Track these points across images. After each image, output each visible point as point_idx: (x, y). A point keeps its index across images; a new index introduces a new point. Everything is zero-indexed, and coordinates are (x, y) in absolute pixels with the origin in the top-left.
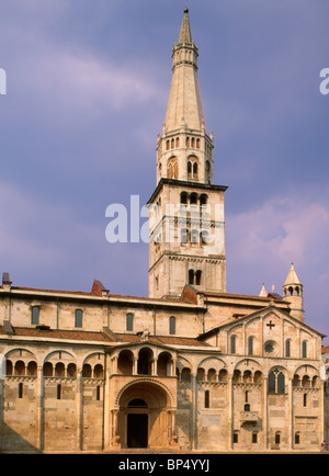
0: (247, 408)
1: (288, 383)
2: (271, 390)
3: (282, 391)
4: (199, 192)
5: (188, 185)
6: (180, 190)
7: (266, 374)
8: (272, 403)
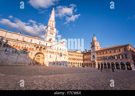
0: (56, 58)
1: (63, 55)
2: (60, 56)
3: (62, 56)
4: (53, 28)
5: (52, 27)
6: (51, 27)
7: (60, 53)
8: (60, 58)
